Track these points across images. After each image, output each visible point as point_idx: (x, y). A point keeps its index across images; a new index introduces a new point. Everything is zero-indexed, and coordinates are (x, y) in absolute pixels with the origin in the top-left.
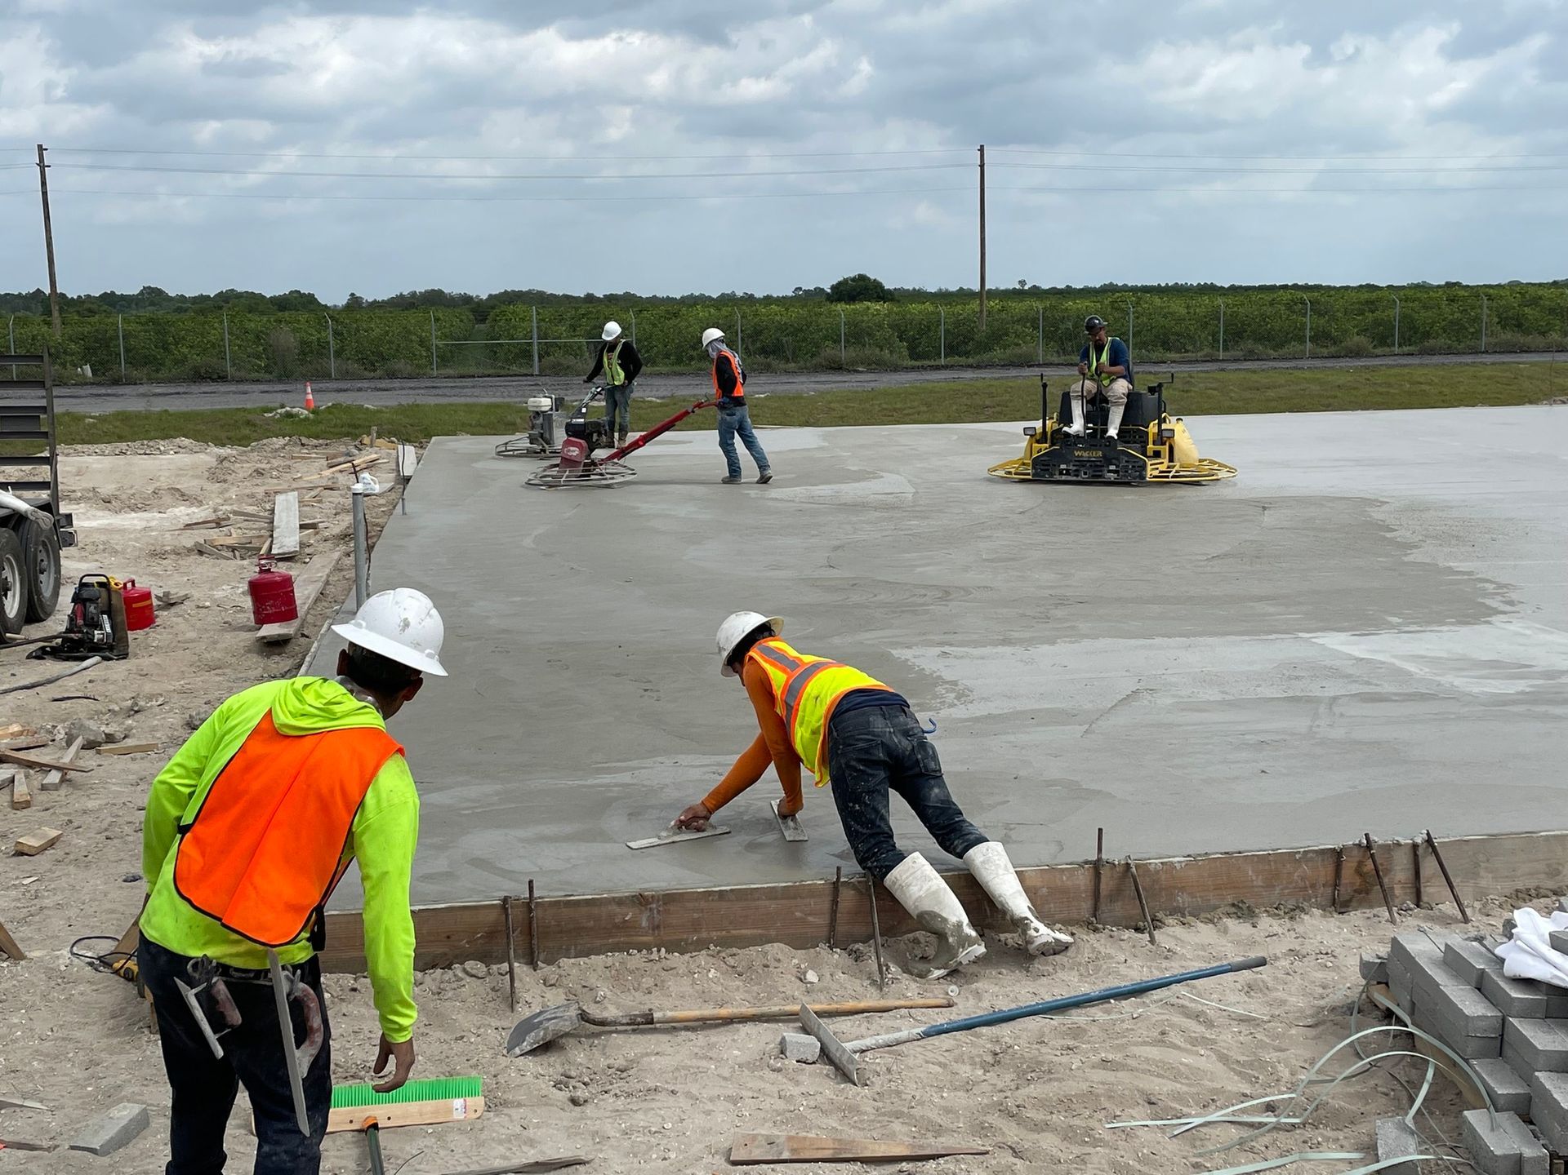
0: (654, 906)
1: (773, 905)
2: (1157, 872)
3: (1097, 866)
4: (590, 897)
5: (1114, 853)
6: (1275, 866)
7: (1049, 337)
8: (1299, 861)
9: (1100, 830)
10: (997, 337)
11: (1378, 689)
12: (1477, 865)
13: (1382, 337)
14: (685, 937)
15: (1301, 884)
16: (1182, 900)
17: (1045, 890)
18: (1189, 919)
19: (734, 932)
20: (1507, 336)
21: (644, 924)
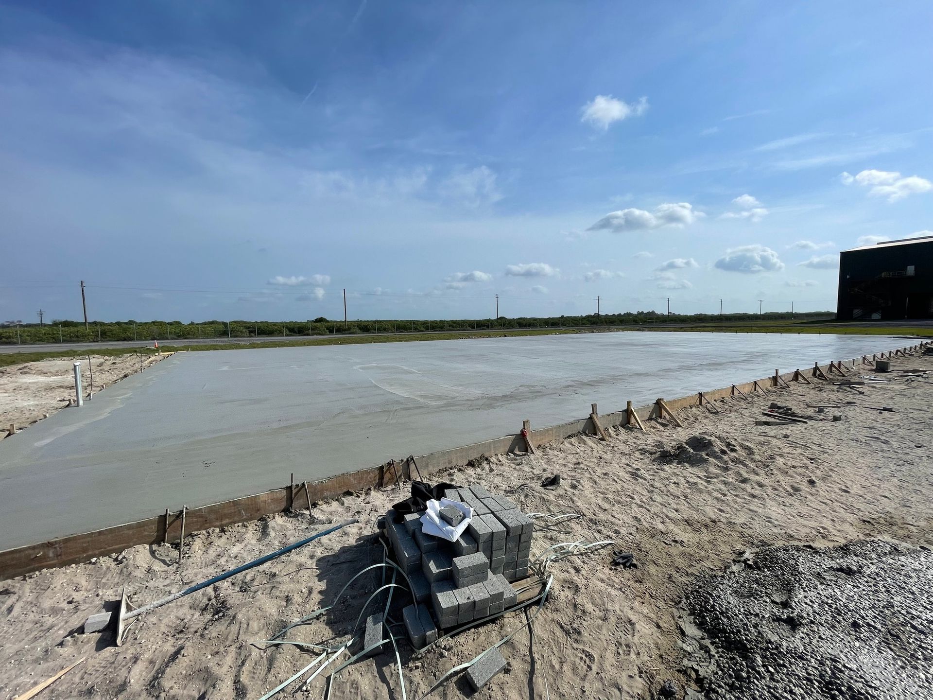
0: (57, 545)
1: (131, 532)
2: (316, 485)
3: (289, 488)
4: (13, 549)
5: (297, 481)
6: (360, 475)
7: (360, 329)
8: (370, 472)
9: (292, 474)
10: (349, 329)
11: (407, 406)
12: (428, 464)
13: (427, 329)
14: (78, 556)
15: (371, 480)
16: (326, 494)
17: (269, 501)
18: (330, 501)
19: (108, 548)
20: (451, 328)
21: (51, 555)
